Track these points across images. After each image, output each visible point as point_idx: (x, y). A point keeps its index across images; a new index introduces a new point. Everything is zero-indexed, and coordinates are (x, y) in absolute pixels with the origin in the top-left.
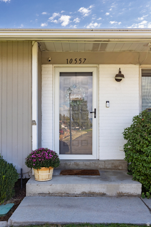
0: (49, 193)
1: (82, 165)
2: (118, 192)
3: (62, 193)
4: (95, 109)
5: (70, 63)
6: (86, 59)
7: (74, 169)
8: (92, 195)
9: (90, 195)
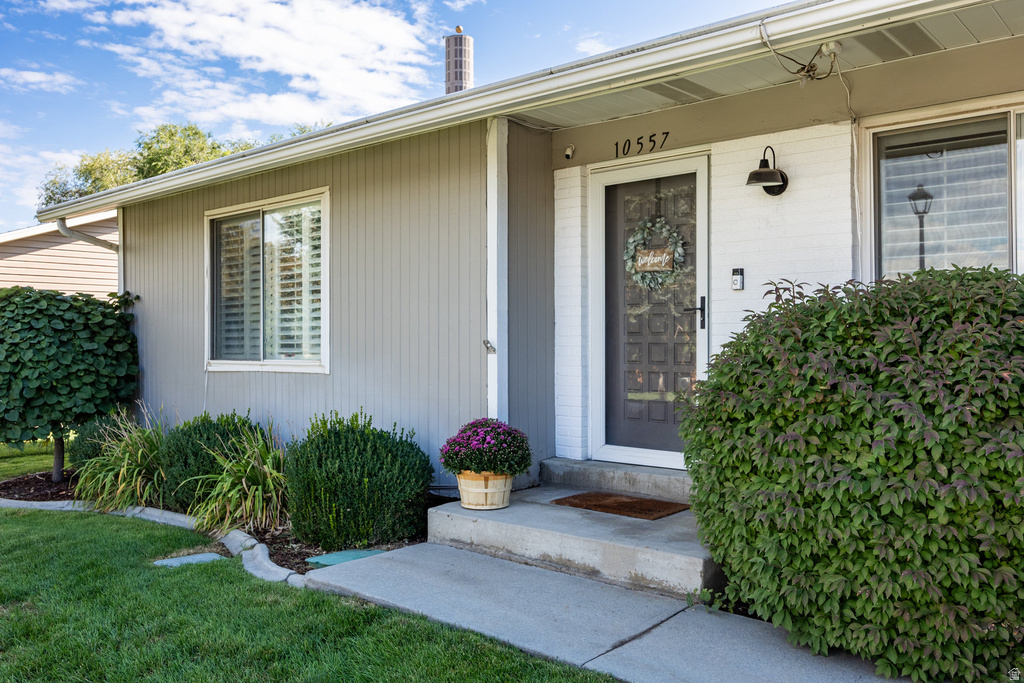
0: (472, 543)
1: (647, 485)
2: (633, 572)
3: (498, 549)
4: (703, 299)
5: (625, 154)
6: (667, 133)
7: (624, 493)
8: (564, 569)
9: (559, 567)
